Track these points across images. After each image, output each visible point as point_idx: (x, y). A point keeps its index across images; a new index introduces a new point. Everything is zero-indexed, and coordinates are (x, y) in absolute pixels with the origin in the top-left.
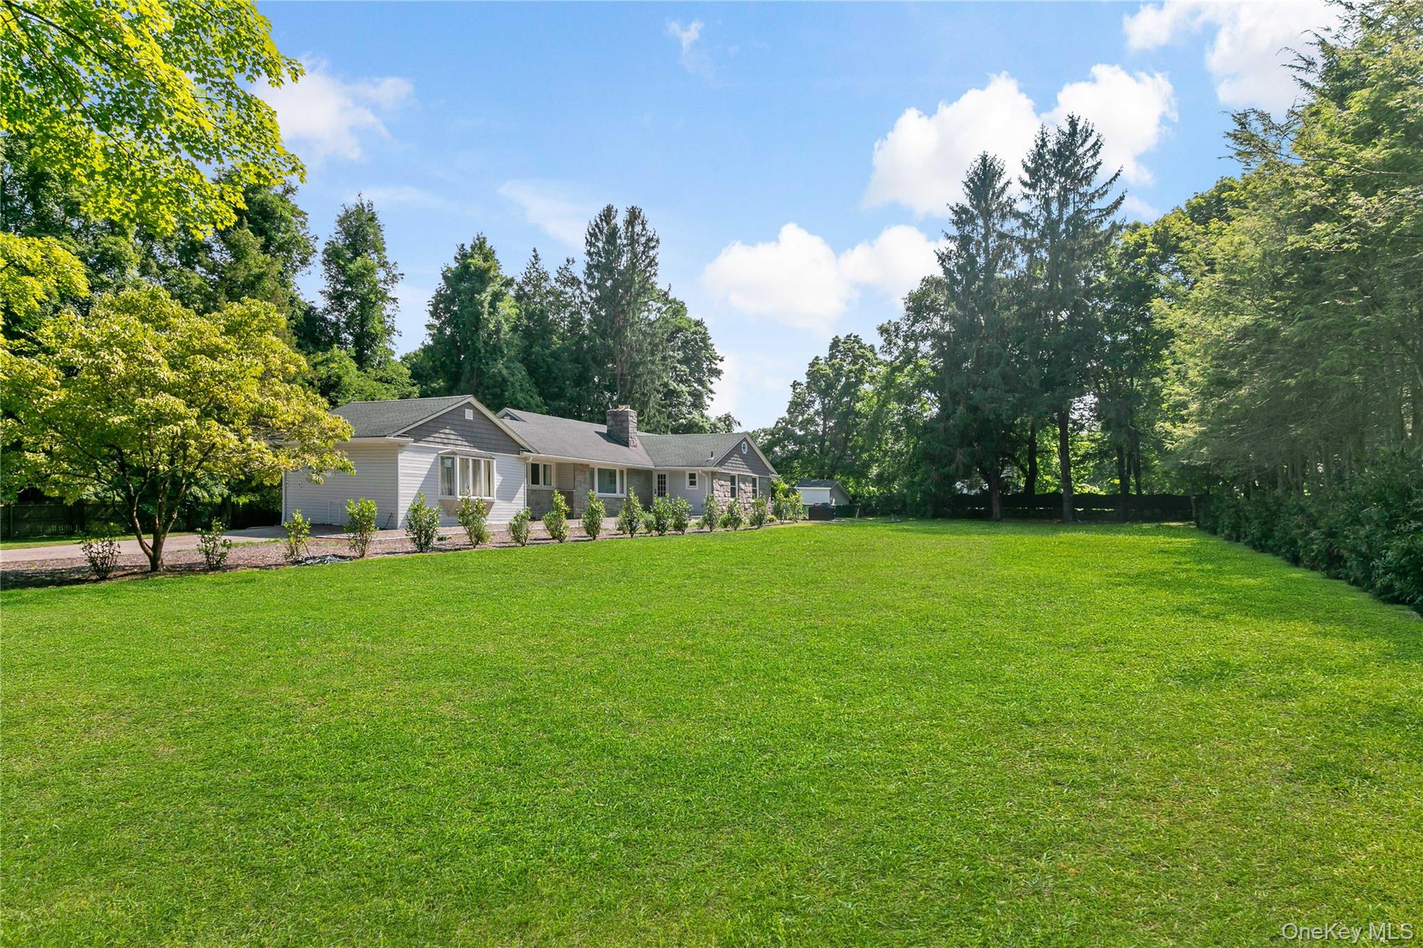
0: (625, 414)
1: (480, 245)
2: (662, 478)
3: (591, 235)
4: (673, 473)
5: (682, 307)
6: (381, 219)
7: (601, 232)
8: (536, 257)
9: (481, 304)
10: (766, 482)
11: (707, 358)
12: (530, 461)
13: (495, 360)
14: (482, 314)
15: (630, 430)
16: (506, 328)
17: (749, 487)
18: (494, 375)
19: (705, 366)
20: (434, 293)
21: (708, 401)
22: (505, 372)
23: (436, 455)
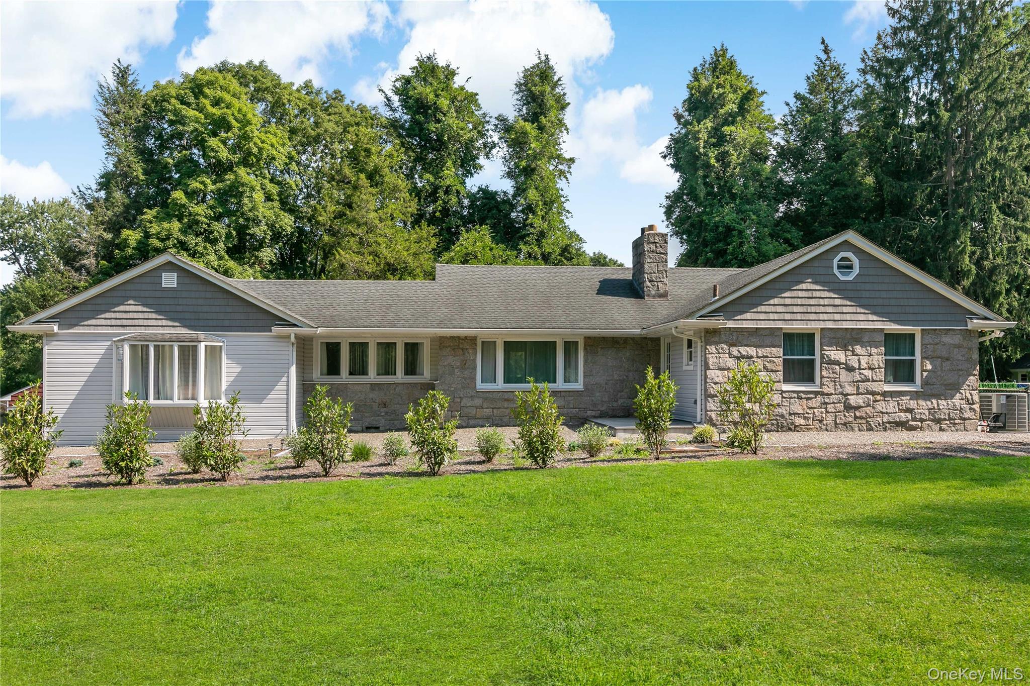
10: (952, 339)
15: (649, 267)
17: (869, 357)
23: (109, 343)
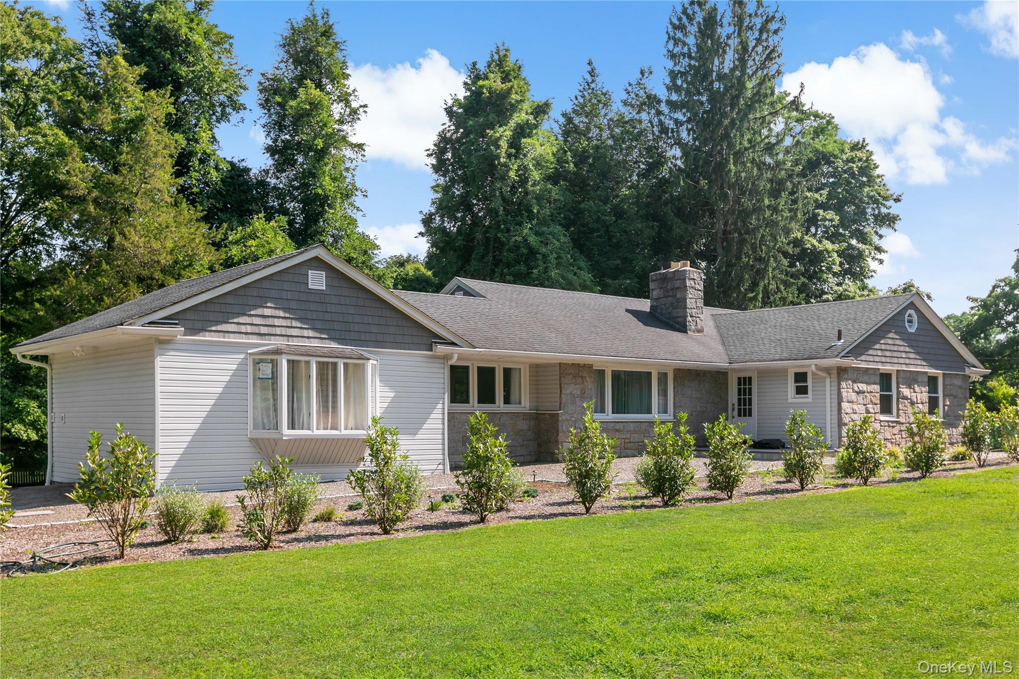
0: (681, 276)
1: (499, 63)
2: (745, 383)
3: (675, 27)
4: (766, 374)
5: (829, 123)
6: (340, 33)
7: (690, 19)
8: (592, 73)
9: (496, 143)
10: (958, 382)
11: (871, 197)
12: (454, 361)
13: (520, 224)
14: (498, 157)
15: (690, 303)
16: (536, 175)
17: (921, 394)
18: (517, 246)
19: (869, 211)
20: (435, 138)
21: (873, 265)
22: (533, 240)
23: (242, 356)
